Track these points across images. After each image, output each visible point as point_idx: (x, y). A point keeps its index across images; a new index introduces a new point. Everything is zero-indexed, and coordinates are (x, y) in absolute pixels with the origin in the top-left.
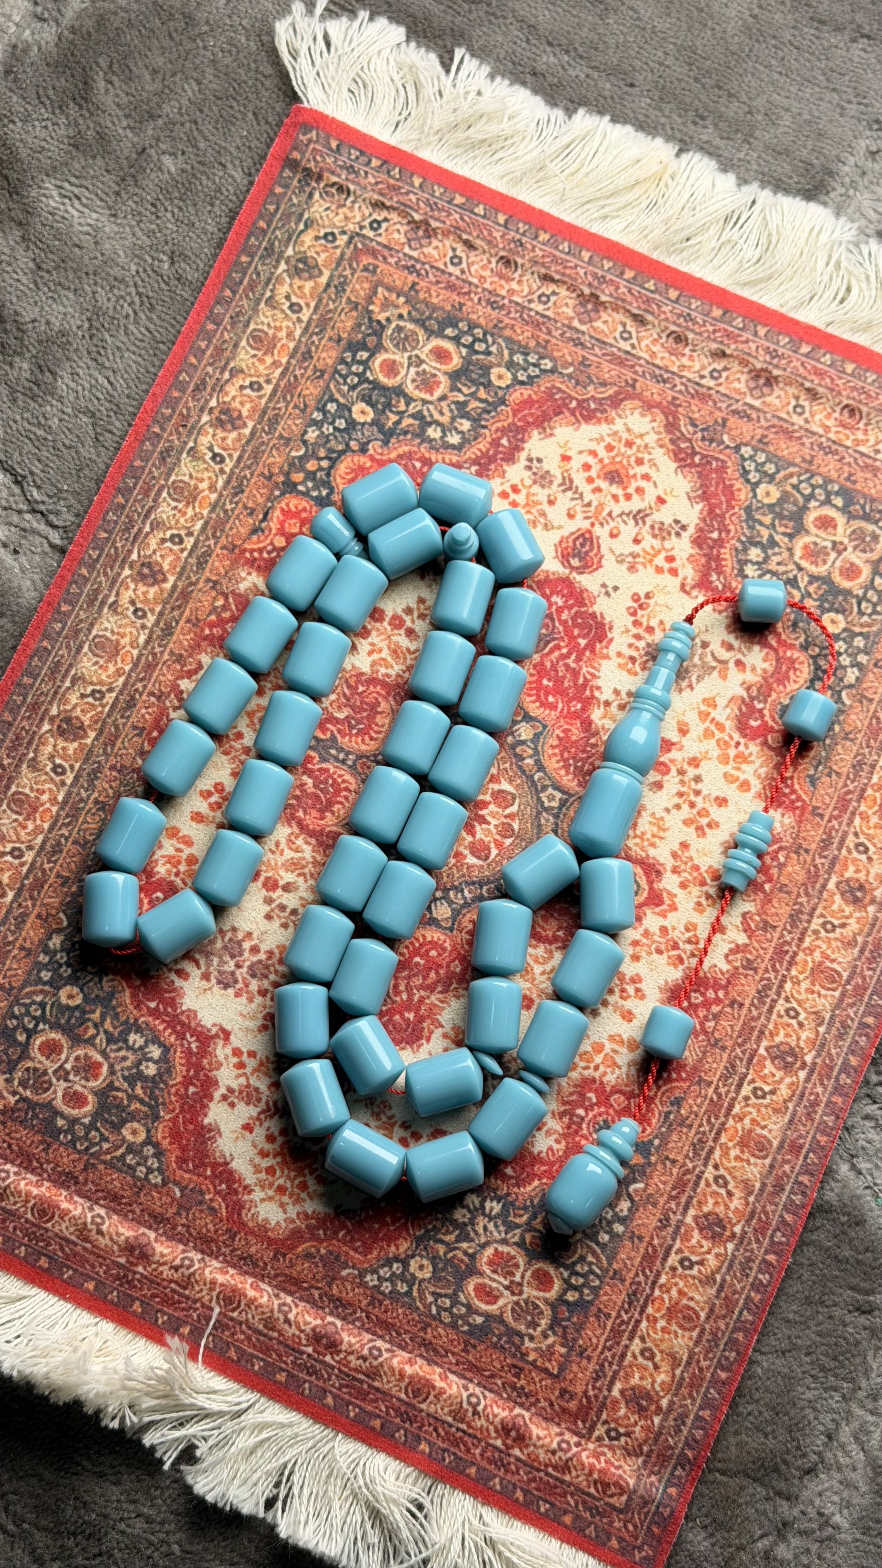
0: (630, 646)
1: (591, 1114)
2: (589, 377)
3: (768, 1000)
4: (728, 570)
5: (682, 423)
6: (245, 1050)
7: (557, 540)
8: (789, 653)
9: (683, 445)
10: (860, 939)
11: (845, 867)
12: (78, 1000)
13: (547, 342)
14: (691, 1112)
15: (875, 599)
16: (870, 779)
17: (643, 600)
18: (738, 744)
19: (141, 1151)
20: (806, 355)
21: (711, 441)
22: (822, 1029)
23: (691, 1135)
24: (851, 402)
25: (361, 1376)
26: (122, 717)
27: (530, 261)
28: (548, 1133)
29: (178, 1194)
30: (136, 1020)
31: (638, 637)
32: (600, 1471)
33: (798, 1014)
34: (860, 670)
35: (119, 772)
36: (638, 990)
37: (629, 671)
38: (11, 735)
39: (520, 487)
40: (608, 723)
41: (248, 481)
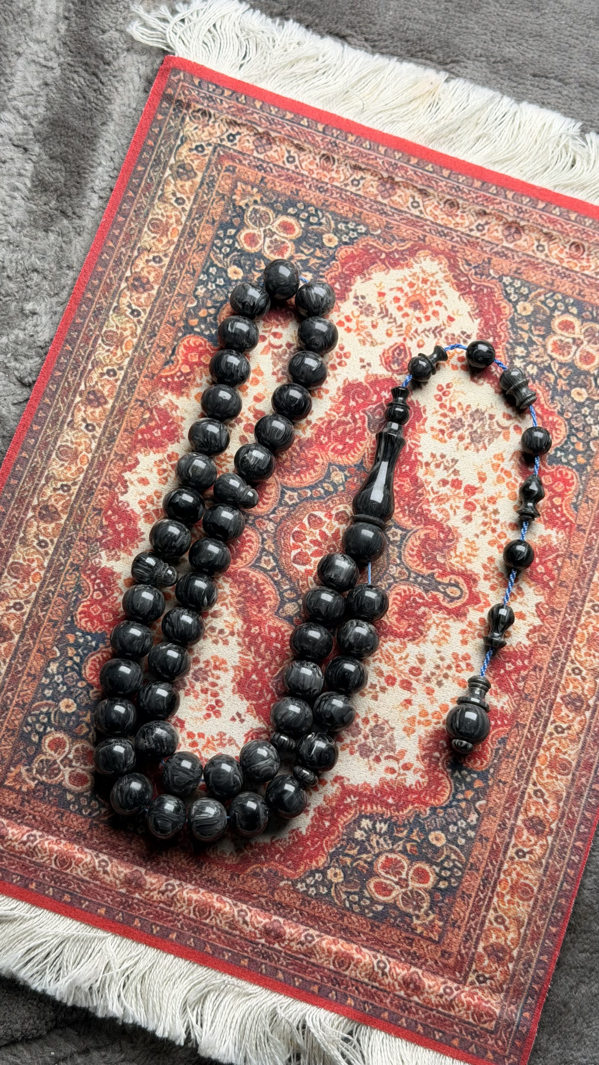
0: (440, 422)
2: (392, 236)
3: (560, 664)
5: (460, 263)
6: (196, 733)
7: (381, 352)
8: (550, 418)
9: (462, 279)
12: (74, 708)
13: (361, 213)
14: (513, 747)
17: (445, 389)
20: (542, 210)
21: (482, 275)
23: (515, 763)
24: (576, 240)
25: (301, 956)
26: (85, 502)
27: (343, 156)
28: (415, 771)
31: (444, 415)
32: (475, 1006)
35: (86, 542)
36: (468, 665)
37: (441, 440)
38: (6, 522)
39: (351, 317)
40: (429, 478)
41: (159, 327)
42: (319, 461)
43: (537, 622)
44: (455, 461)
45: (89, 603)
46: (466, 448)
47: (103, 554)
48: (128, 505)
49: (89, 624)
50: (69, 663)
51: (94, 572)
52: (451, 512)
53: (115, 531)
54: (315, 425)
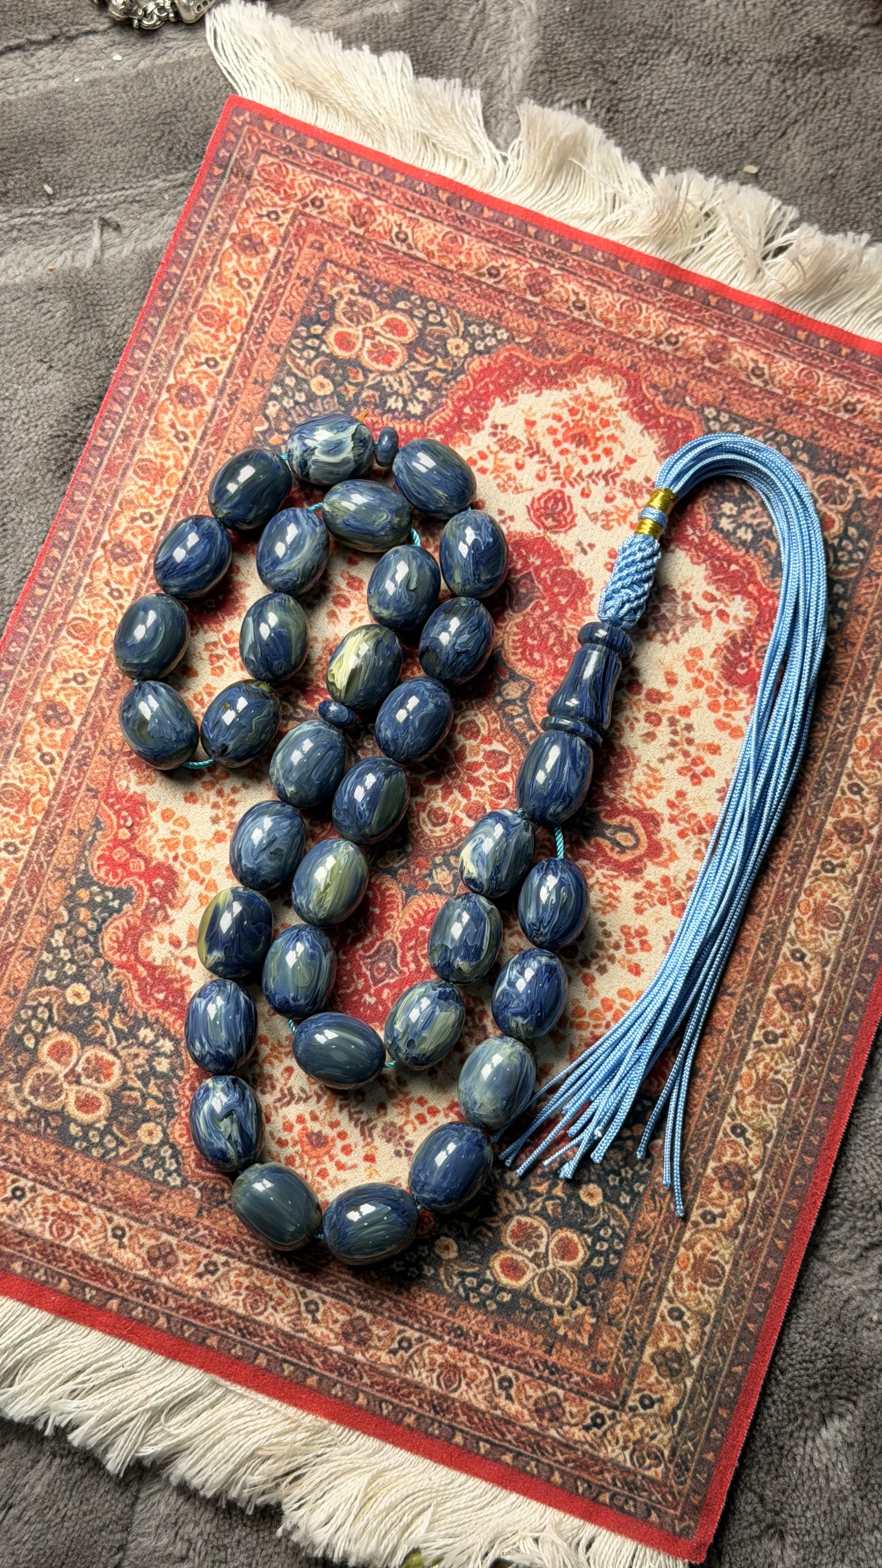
10: (49, 669)
11: (63, 740)
16: (39, 829)
18: (176, 858)
22: (87, 580)
29: (688, 399)
30: (747, 552)
33: (111, 594)
34: (50, 944)
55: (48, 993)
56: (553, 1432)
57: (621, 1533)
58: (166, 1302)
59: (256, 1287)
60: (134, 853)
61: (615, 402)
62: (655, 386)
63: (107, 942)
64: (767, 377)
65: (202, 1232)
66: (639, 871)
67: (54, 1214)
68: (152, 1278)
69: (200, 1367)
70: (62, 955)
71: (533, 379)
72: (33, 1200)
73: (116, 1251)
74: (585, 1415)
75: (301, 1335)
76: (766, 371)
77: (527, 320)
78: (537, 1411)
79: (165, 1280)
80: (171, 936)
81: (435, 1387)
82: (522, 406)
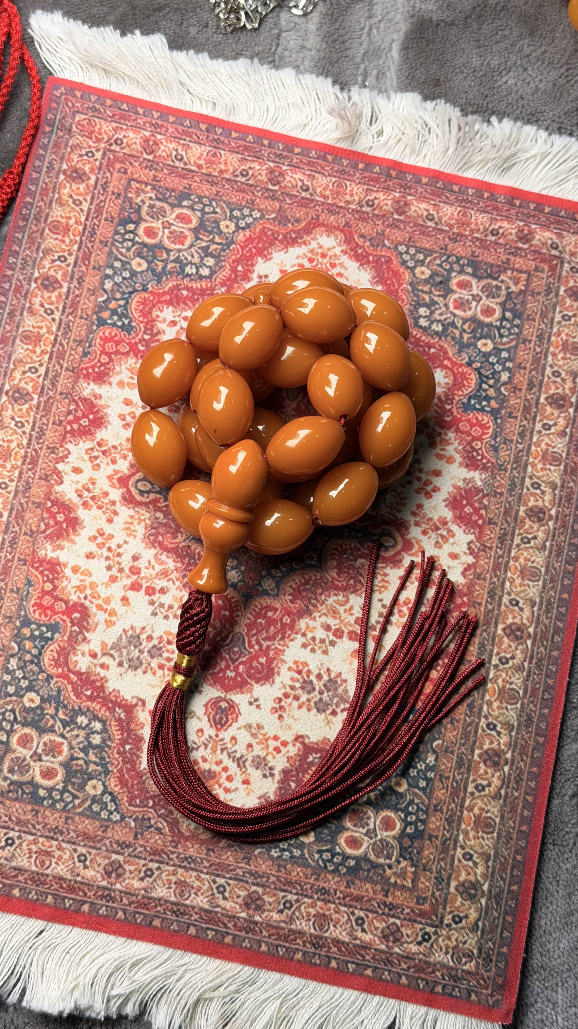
1: (140, 337)
4: (113, 723)
5: (167, 829)
7: (240, 719)
8: (60, 670)
9: (163, 811)
12: (479, 344)
13: (279, 871)
14: (75, 350)
15: (4, 724)
18: (85, 598)
19: (416, 262)
20: (84, 902)
21: (143, 819)
25: (250, 158)
26: (505, 529)
28: (164, 320)
29: (386, 242)
30: (440, 338)
31: (169, 660)
32: (95, 133)
33: (16, 425)
34: (8, 668)
35: (496, 492)
36: (124, 419)
37: (170, 634)
38: (574, 501)
39: (275, 753)
40: (179, 594)
41: (466, 714)
42: (288, 598)
43: (60, 466)
44: (154, 614)
45: (484, 437)
46: (144, 628)
47: (479, 483)
48: (464, 531)
49: (480, 418)
50: (491, 382)
51: (485, 465)
52: (153, 562)
53: (472, 505)
54: (297, 633)
55: (11, 702)
56: (397, 950)
57: (453, 1011)
58: (121, 901)
59: (182, 882)
60: (57, 599)
61: (338, 250)
62: (363, 236)
63: (46, 661)
64: (436, 220)
65: (139, 849)
66: (400, 561)
67: (36, 853)
68: (109, 886)
69: (151, 942)
70: (17, 675)
71: (281, 242)
72: (20, 845)
73: (82, 872)
74: (417, 935)
75: (216, 909)
76: (436, 216)
77: (271, 203)
78: (384, 937)
79: (118, 886)
80: (90, 651)
81: (312, 931)
82: (276, 261)
